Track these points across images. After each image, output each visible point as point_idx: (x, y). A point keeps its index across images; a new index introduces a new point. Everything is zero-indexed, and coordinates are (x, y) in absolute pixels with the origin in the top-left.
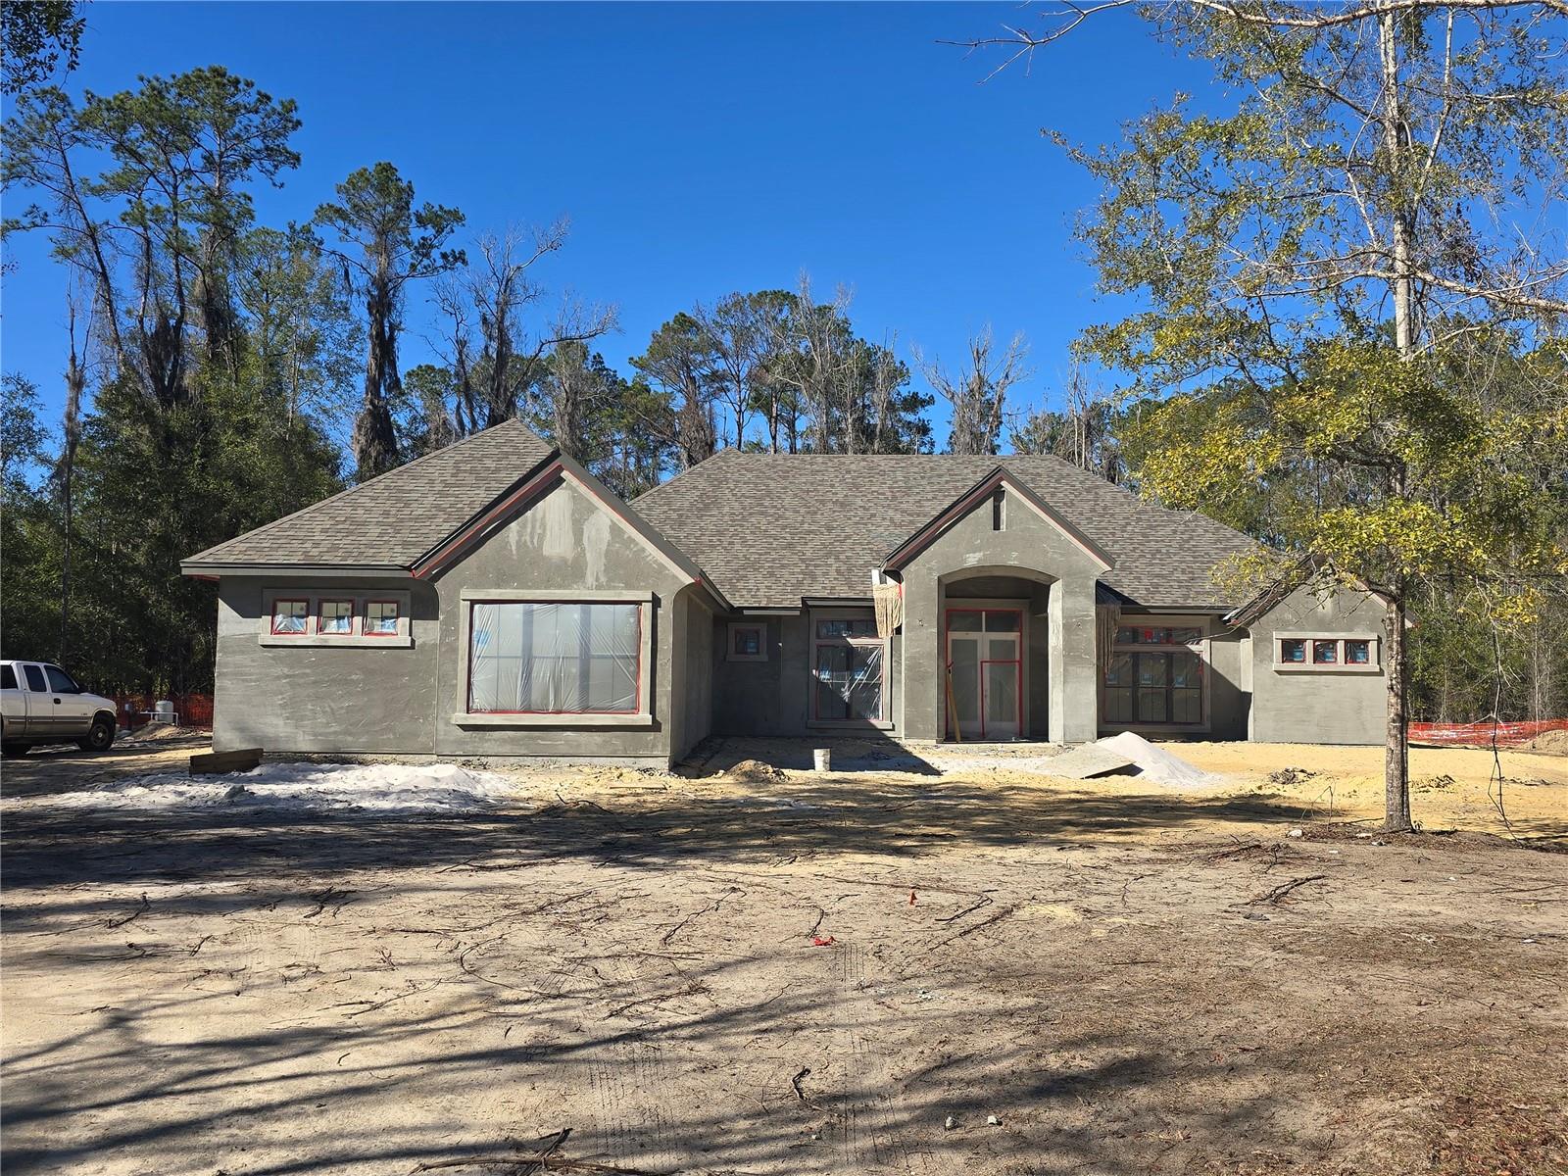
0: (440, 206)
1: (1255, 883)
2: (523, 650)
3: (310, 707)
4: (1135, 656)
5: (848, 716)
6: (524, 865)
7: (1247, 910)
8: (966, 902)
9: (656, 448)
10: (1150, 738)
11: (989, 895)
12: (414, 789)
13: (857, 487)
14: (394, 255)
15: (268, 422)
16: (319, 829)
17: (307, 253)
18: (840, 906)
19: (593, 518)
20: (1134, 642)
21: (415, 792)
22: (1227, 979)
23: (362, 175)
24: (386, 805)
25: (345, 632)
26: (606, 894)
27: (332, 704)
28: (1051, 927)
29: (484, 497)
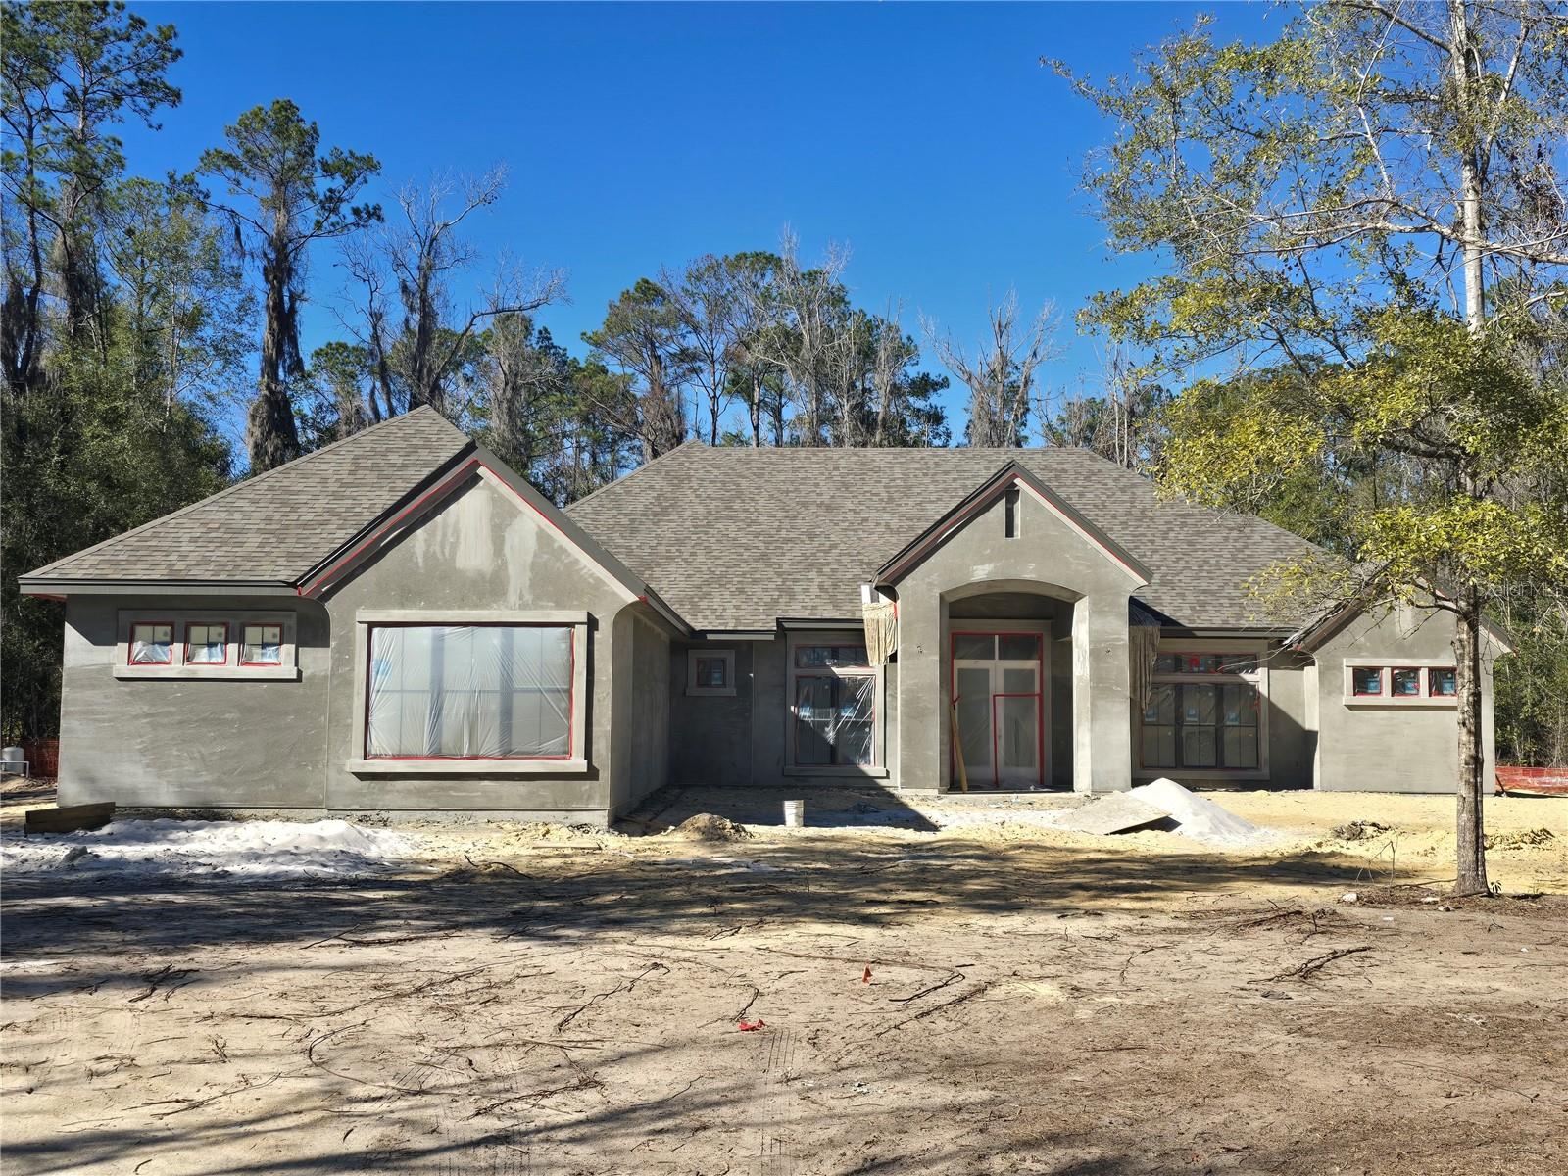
0: (351, 152)
1: (1285, 955)
2: (432, 682)
3: (176, 753)
4: (1179, 688)
5: (833, 761)
6: (410, 939)
7: (1267, 987)
8: (931, 978)
9: (615, 441)
10: (1192, 786)
11: (962, 971)
12: (294, 851)
13: (846, 486)
14: (295, 210)
15: (140, 412)
16: (171, 897)
17: (191, 208)
18: (780, 984)
19: (517, 524)
20: (1176, 671)
21: (294, 855)
22: (1225, 1067)
23: (256, 115)
24: (258, 868)
25: (218, 661)
26: (501, 972)
27: (203, 749)
28: (1028, 1007)
29: (387, 499)
